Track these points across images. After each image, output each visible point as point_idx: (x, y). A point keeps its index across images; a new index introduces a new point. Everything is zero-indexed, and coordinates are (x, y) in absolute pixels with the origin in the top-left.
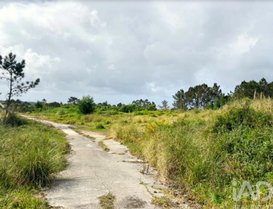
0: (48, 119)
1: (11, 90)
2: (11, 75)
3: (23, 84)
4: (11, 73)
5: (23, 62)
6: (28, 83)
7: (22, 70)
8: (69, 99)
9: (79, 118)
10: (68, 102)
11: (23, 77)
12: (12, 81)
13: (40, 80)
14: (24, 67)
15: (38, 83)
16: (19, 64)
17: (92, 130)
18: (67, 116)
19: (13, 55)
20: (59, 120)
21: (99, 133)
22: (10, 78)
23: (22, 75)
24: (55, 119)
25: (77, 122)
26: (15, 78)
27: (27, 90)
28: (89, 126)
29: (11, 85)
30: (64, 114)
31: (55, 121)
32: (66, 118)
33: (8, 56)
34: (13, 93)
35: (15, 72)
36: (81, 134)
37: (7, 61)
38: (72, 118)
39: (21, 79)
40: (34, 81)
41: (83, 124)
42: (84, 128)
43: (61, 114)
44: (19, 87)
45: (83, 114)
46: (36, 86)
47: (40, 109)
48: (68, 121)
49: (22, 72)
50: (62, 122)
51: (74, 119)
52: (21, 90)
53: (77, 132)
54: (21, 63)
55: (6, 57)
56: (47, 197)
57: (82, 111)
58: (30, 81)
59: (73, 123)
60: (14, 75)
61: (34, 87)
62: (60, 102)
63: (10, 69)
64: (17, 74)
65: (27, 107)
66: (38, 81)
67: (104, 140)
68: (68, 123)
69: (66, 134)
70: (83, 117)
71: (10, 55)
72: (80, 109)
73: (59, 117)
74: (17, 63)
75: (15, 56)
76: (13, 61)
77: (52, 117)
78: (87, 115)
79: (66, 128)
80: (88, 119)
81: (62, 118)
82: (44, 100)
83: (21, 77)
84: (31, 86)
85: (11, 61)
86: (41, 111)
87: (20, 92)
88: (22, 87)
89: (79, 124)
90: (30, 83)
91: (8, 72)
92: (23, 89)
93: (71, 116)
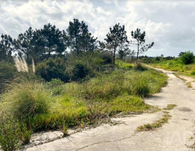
0: (161, 68)
1: (138, 50)
2: (138, 41)
3: (144, 47)
4: (138, 40)
5: (144, 33)
6: (147, 45)
7: (144, 38)
8: (179, 54)
9: (182, 67)
10: (179, 56)
11: (144, 42)
12: (138, 45)
13: (154, 43)
14: (144, 36)
15: (153, 45)
16: (142, 34)
17: (187, 76)
18: (174, 66)
19: (139, 29)
20: (168, 68)
21: (191, 78)
22: (138, 44)
23: (144, 41)
24: (165, 68)
25: (179, 70)
26: (140, 43)
27: (147, 50)
28: (187, 73)
29: (138, 48)
30: (172, 64)
31: (165, 69)
32: (173, 67)
33: (136, 31)
34: (139, 52)
35: (140, 40)
36: (178, 77)
37: (136, 33)
38: (176, 67)
39: (143, 43)
40: (151, 44)
41: (183, 71)
42: (183, 74)
43: (170, 65)
44: (142, 48)
45: (185, 65)
46: (152, 47)
47: (158, 61)
48: (173, 70)
49: (144, 39)
50: (169, 69)
51: (178, 68)
52: (143, 50)
53: (176, 76)
54: (143, 34)
55: (135, 31)
56: (145, 101)
57: (184, 63)
58: (148, 44)
59: (177, 71)
60: (139, 41)
61: (151, 47)
62: (173, 57)
63: (137, 38)
64: (141, 41)
65: (151, 60)
66: (153, 43)
67: (192, 82)
68: (173, 71)
69: (168, 77)
70: (185, 66)
71: (137, 30)
72: (183, 61)
73: (168, 67)
74: (141, 34)
75: (140, 30)
76: (139, 33)
77: (163, 67)
78: (188, 65)
79: (170, 73)
80: (188, 68)
81: (170, 67)
82: (162, 55)
83: (143, 42)
84: (149, 47)
85: (138, 33)
86: (158, 62)
87: (143, 52)
88: (144, 48)
89: (180, 72)
90: (148, 46)
91: (136, 40)
92: (145, 50)
93: (176, 66)
